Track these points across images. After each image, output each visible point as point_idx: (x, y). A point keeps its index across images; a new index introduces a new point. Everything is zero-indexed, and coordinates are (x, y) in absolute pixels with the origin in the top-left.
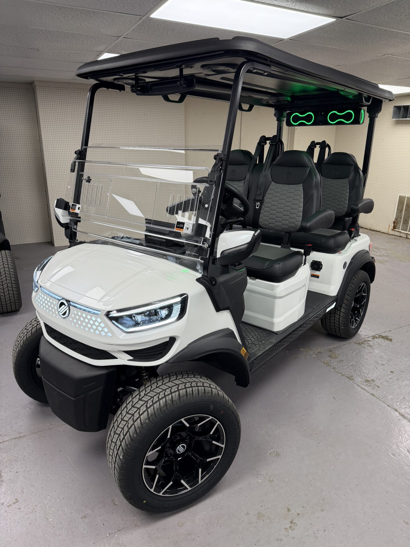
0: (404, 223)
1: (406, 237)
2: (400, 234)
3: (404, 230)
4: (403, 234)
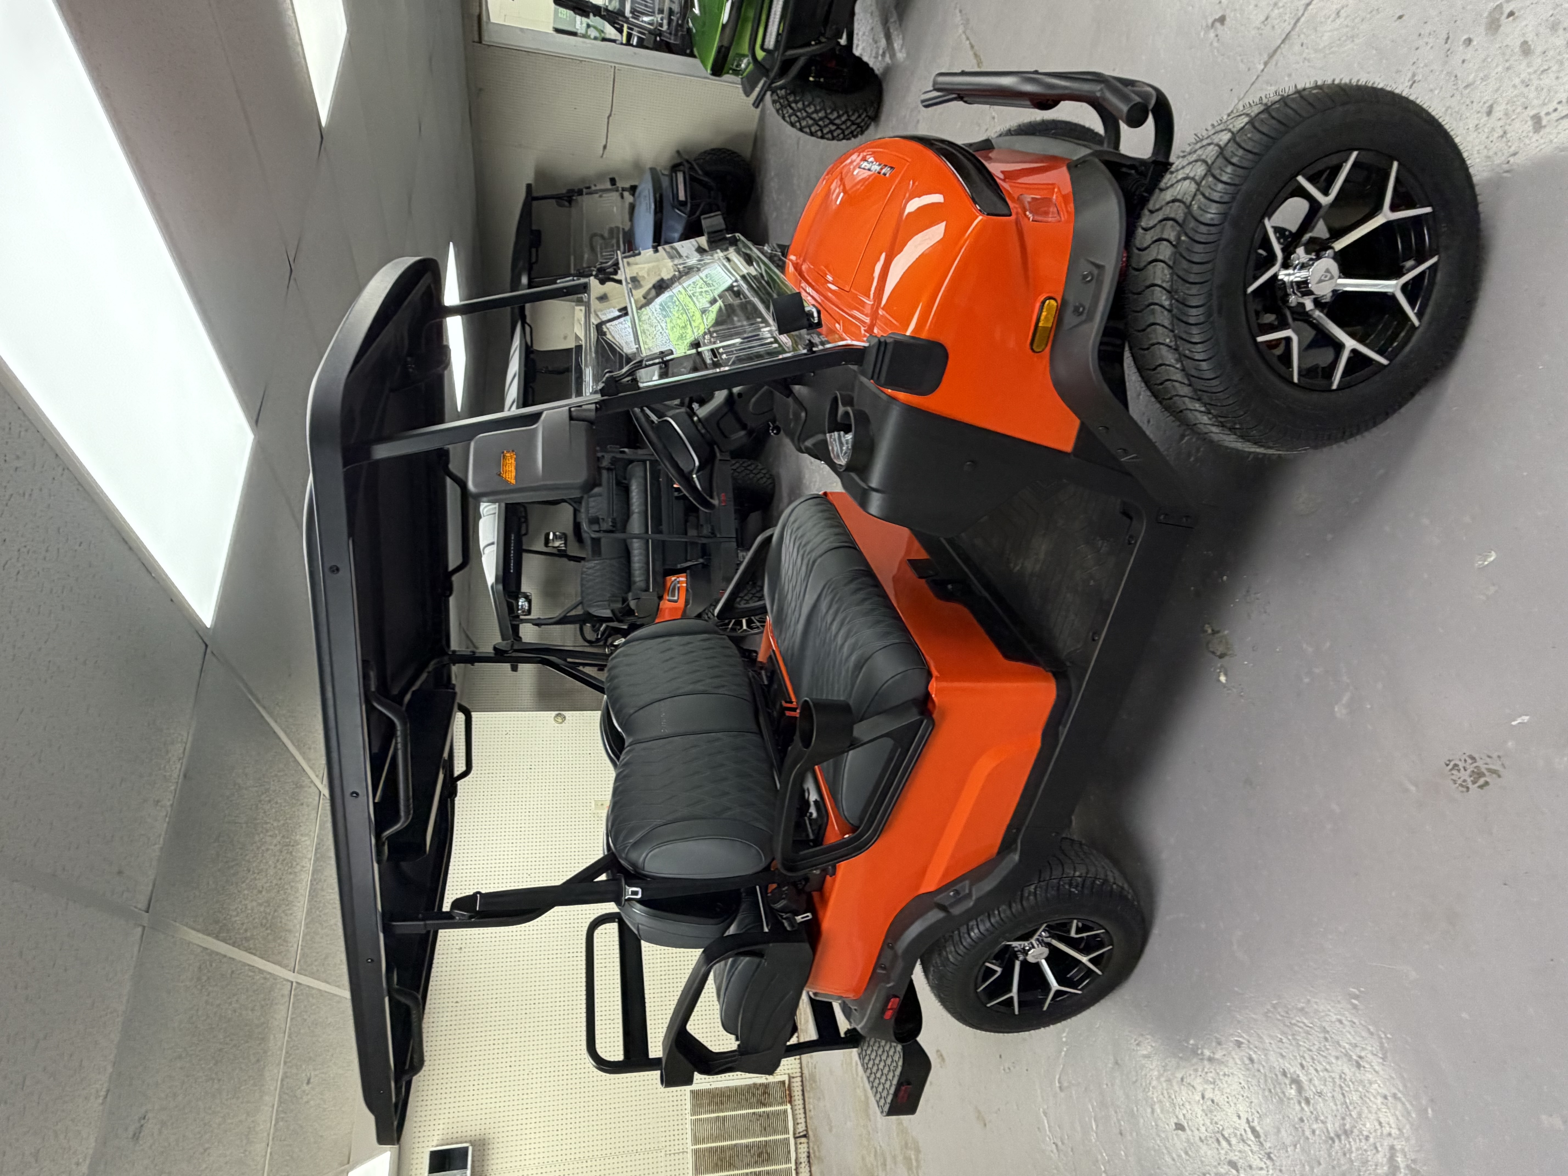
0: (769, 1160)
1: (803, 1140)
2: (803, 1165)
3: (789, 1152)
4: (799, 1151)
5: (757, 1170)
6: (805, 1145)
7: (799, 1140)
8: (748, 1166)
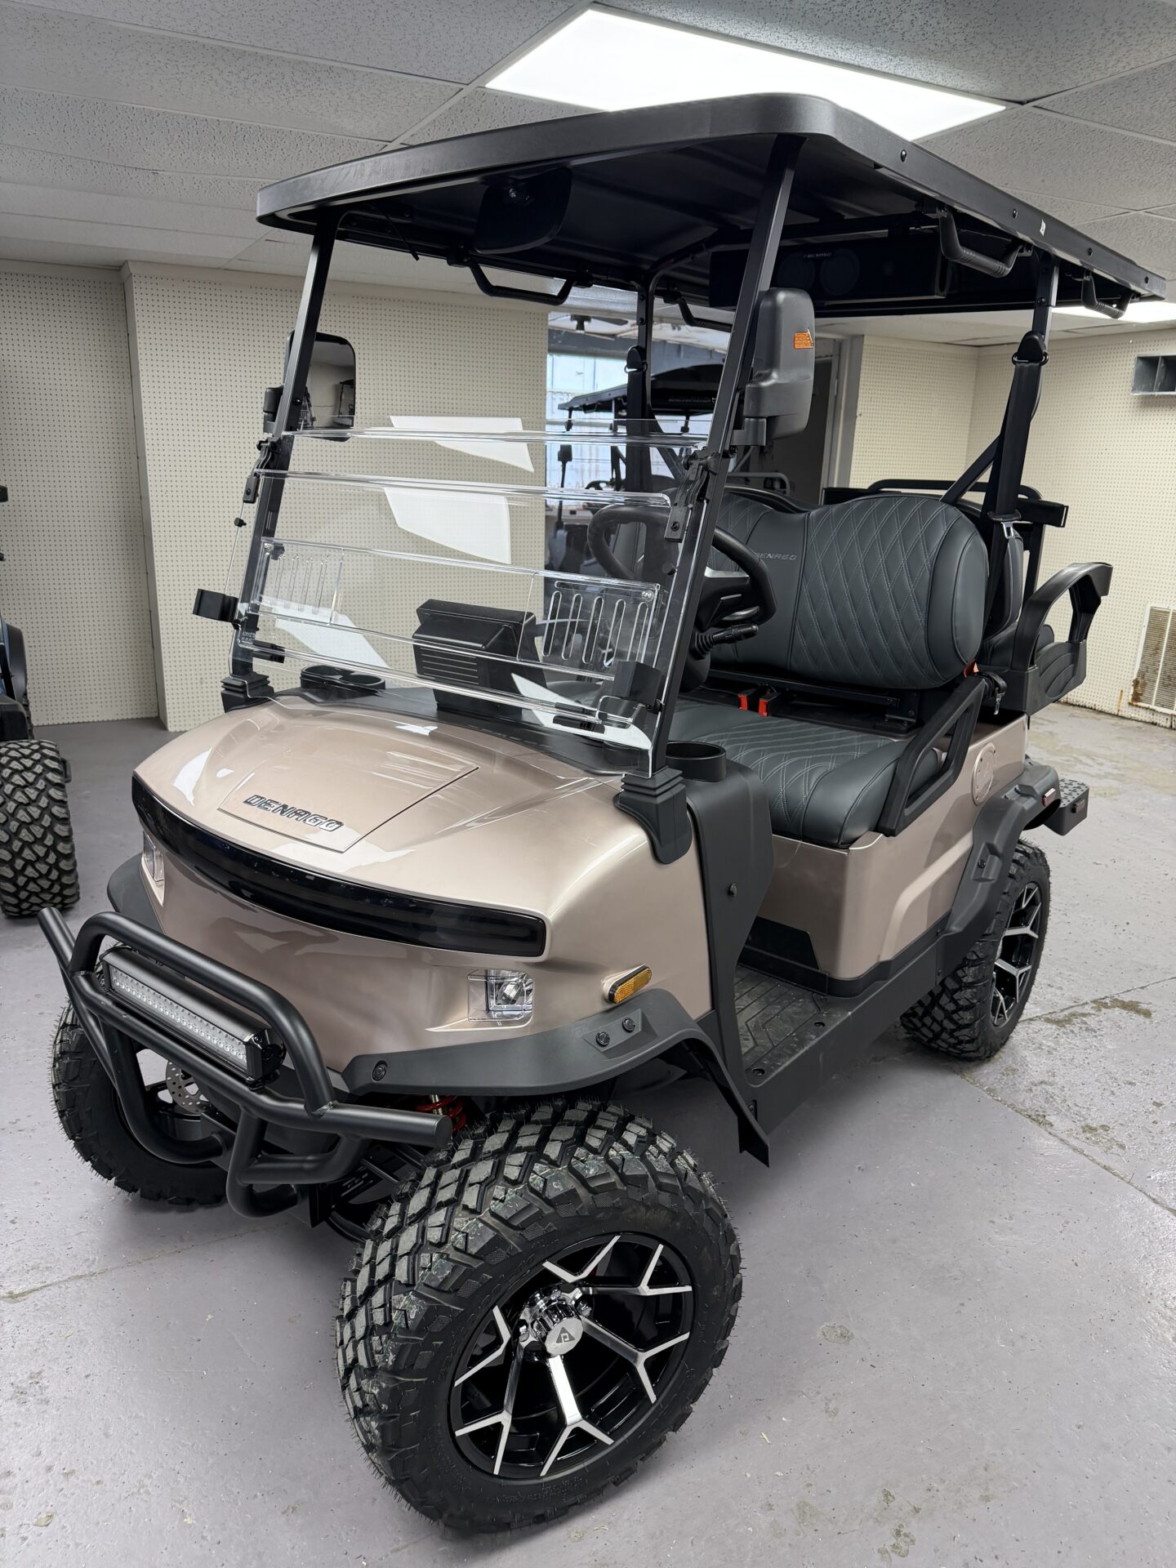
0: (1163, 685)
1: (1169, 725)
2: (1151, 716)
3: (1163, 706)
4: (1162, 716)
5: (1159, 672)
6: (1164, 724)
7: (1169, 718)
8: (1165, 664)
